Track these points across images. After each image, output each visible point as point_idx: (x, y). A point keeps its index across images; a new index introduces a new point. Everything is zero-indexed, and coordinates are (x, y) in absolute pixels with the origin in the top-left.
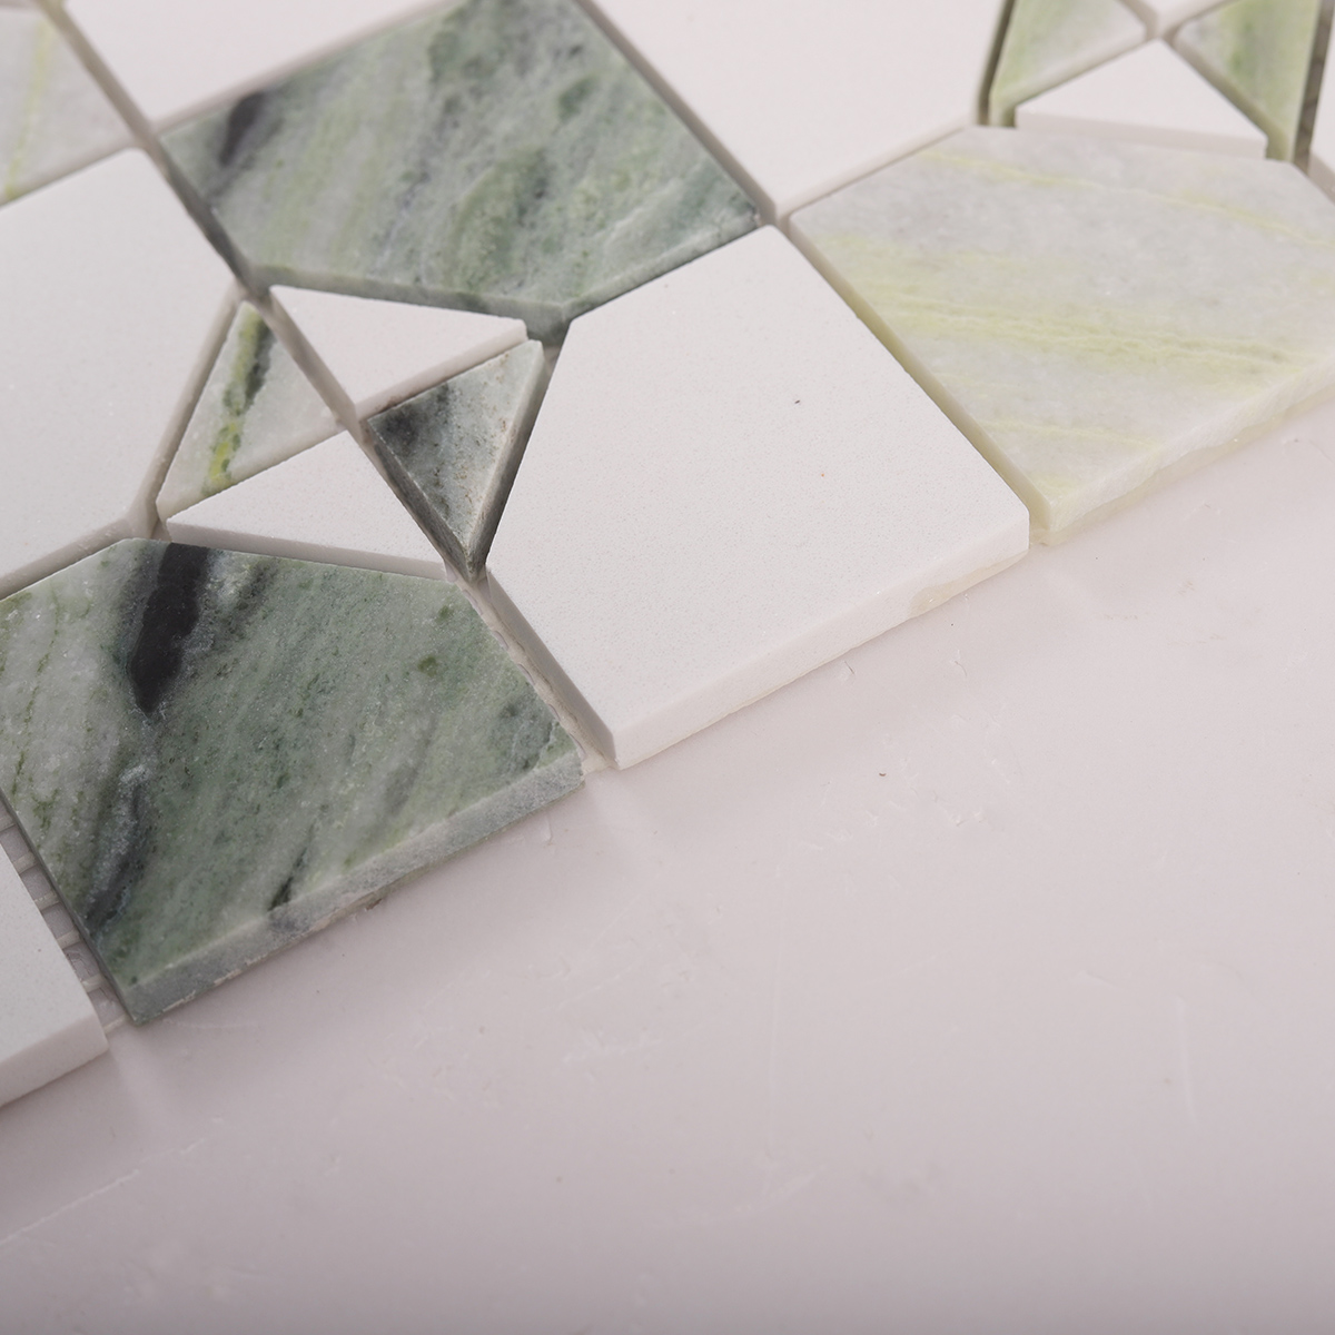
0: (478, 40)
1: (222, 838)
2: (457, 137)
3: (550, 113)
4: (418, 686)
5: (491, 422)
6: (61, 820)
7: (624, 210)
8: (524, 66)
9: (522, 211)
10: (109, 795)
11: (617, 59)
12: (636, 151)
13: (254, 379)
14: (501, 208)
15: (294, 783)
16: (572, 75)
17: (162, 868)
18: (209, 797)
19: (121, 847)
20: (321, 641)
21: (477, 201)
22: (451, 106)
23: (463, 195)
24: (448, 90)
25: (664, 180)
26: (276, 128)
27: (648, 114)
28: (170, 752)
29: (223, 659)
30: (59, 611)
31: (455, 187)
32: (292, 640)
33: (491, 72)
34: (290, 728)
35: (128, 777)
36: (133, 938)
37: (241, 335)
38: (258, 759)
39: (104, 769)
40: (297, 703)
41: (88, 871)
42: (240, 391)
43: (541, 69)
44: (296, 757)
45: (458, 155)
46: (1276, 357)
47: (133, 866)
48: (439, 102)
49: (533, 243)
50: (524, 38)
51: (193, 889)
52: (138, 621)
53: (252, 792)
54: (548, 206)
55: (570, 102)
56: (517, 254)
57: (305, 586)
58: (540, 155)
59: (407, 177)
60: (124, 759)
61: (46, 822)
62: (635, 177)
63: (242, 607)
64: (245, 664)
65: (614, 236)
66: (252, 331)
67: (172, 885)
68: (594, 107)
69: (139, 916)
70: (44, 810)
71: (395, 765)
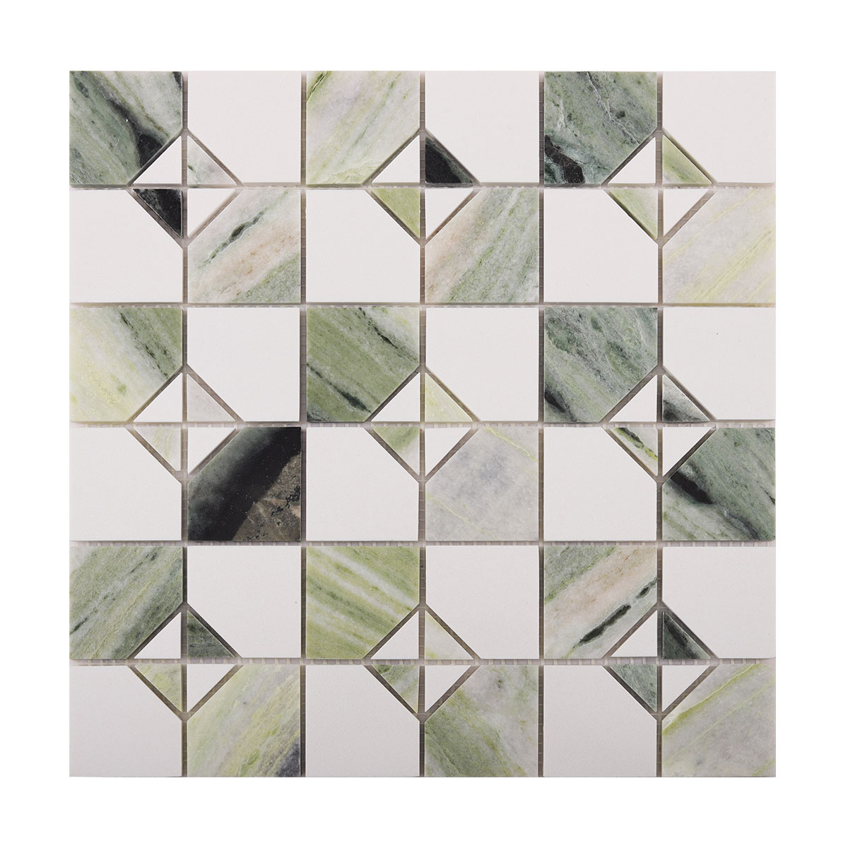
0: (562, 335)
1: (752, 505)
2: (590, 357)
3: (597, 333)
4: (739, 448)
5: (681, 397)
6: (727, 532)
7: (638, 335)
8: (579, 331)
9: (624, 356)
10: (727, 521)
11: (588, 307)
12: (622, 322)
13: (637, 439)
14: (619, 361)
15: (748, 485)
16: (589, 322)
17: (752, 519)
18: (740, 501)
19: (742, 524)
20: (717, 462)
21: (614, 364)
22: (579, 353)
23: (610, 365)
24: (574, 351)
25: (635, 321)
26: (561, 396)
27: (612, 313)
28: (725, 504)
29: (708, 482)
30: (674, 509)
31: (607, 367)
32: (712, 466)
33: (575, 338)
34: (734, 478)
35: (725, 514)
36: (765, 532)
37: (620, 434)
38: (738, 488)
39: (721, 519)
40: (729, 475)
41: (743, 533)
42: (637, 443)
43: (581, 327)
44: (742, 481)
45: (596, 360)
46: (769, 232)
47: (748, 524)
48: (577, 355)
49: (635, 360)
50: (568, 325)
51: (761, 516)
52: (687, 494)
53: (745, 493)
54: (626, 350)
55: (596, 326)
56: (636, 365)
57: (700, 457)
58: (608, 343)
59: (596, 375)
60: (721, 514)
61: (727, 536)
62: (630, 327)
63: (697, 472)
64: (713, 479)
65: (644, 342)
66: (621, 432)
67: (757, 519)
68: (601, 323)
69: (760, 528)
70: (722, 534)
71: (756, 464)
